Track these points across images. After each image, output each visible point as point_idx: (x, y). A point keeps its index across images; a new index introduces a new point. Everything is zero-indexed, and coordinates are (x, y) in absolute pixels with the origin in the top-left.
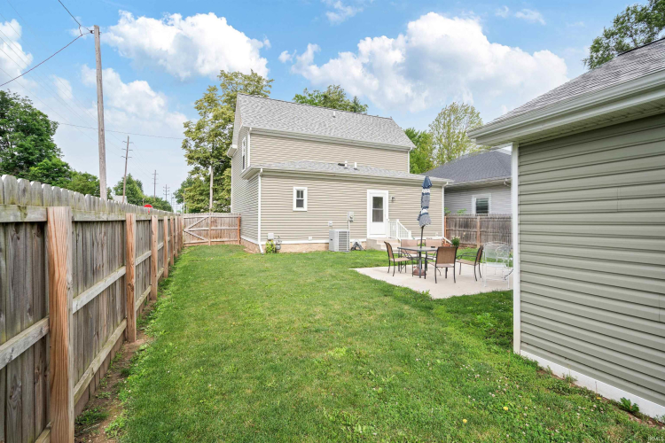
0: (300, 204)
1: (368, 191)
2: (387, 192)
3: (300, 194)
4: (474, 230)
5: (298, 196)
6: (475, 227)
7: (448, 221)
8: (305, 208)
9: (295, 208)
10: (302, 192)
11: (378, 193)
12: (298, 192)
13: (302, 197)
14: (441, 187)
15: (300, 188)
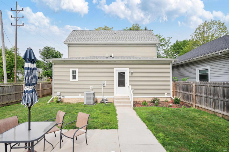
0: (74, 77)
1: (115, 69)
2: (128, 69)
3: (74, 72)
4: (191, 93)
5: (73, 74)
6: (192, 91)
7: (175, 86)
8: (77, 79)
9: (71, 79)
10: (75, 71)
11: (122, 70)
12: (73, 71)
13: (75, 74)
14: (169, 64)
15: (74, 69)
